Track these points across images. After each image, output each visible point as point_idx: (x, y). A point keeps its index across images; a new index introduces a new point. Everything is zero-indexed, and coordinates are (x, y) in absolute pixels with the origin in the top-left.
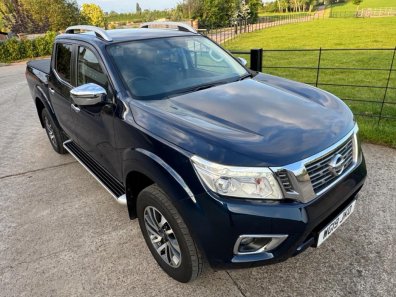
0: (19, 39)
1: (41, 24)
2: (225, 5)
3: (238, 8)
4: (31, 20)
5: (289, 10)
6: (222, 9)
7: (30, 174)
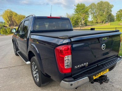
0: (11, 28)
1: (18, 24)
2: (77, 21)
3: (81, 21)
4: (16, 22)
5: (97, 23)
6: (76, 22)
7: (9, 68)
